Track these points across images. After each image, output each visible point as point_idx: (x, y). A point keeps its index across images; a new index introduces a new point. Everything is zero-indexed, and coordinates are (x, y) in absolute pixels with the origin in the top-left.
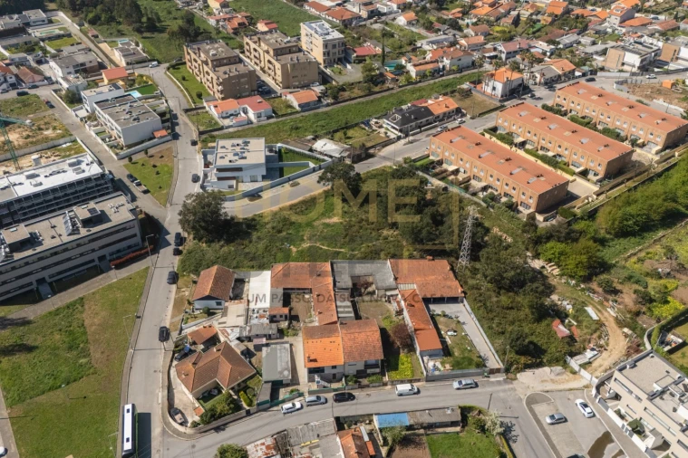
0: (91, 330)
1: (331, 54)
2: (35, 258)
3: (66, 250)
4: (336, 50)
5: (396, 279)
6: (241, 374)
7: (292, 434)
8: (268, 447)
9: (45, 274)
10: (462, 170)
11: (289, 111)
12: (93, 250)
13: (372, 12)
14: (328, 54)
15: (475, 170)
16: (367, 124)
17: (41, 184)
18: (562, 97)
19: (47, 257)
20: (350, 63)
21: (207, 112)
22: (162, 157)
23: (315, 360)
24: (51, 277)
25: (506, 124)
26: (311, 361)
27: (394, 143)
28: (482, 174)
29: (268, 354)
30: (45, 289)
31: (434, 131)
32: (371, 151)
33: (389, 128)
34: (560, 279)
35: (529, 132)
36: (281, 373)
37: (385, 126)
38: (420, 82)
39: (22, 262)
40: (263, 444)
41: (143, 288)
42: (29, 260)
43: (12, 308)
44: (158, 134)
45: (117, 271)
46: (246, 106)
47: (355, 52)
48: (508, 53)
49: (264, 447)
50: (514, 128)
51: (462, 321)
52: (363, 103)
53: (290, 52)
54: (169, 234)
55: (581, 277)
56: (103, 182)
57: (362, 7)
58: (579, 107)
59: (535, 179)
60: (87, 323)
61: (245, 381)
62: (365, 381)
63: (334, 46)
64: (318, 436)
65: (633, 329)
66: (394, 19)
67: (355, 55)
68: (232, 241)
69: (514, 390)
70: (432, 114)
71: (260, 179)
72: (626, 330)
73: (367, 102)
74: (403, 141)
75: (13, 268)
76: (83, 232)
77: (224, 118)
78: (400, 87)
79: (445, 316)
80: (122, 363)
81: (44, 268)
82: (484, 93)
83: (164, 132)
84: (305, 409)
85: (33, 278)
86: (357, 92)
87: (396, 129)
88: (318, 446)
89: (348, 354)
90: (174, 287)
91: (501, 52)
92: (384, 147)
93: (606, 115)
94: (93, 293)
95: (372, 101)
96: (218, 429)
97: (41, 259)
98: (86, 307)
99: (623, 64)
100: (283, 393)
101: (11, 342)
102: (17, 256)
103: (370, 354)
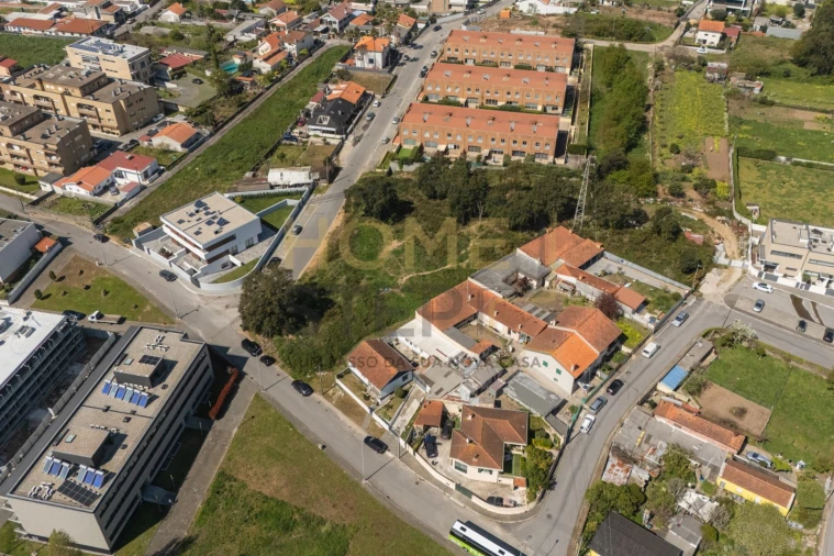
0: (284, 495)
1: (142, 76)
4: (146, 68)
6: (521, 422)
7: (621, 442)
8: (620, 465)
10: (451, 146)
11: (172, 156)
13: (117, 14)
14: (138, 76)
15: (471, 140)
16: (291, 137)
18: (453, 49)
20: (168, 81)
21: (63, 197)
22: (82, 272)
23: (577, 366)
25: (438, 89)
26: (575, 368)
27: (342, 147)
28: (480, 141)
31: (363, 123)
33: (318, 133)
35: (469, 90)
36: (550, 399)
37: (311, 133)
38: (282, 77)
40: (613, 466)
41: (282, 418)
44: (41, 248)
45: (222, 420)
46: (119, 168)
47: (167, 65)
48: (340, 22)
49: (617, 467)
50: (449, 90)
53: (100, 86)
54: (228, 349)
57: (101, 11)
58: (474, 54)
59: (535, 126)
60: (266, 492)
62: (613, 364)
63: (143, 64)
64: (640, 428)
65: (722, 215)
66: (156, 16)
67: (170, 69)
69: (710, 303)
70: (352, 104)
71: (256, 240)
72: (719, 218)
74: (348, 143)
76: (159, 392)
77: (99, 194)
78: (267, 89)
80: (371, 499)
82: (363, 69)
84: (598, 417)
86: (225, 109)
87: (332, 132)
88: (649, 437)
89: (596, 344)
90: (316, 395)
91: (330, 23)
92: (337, 155)
93: (506, 53)
94: (229, 459)
96: (550, 486)
98: (241, 477)
99: (450, 6)
103: (610, 334)
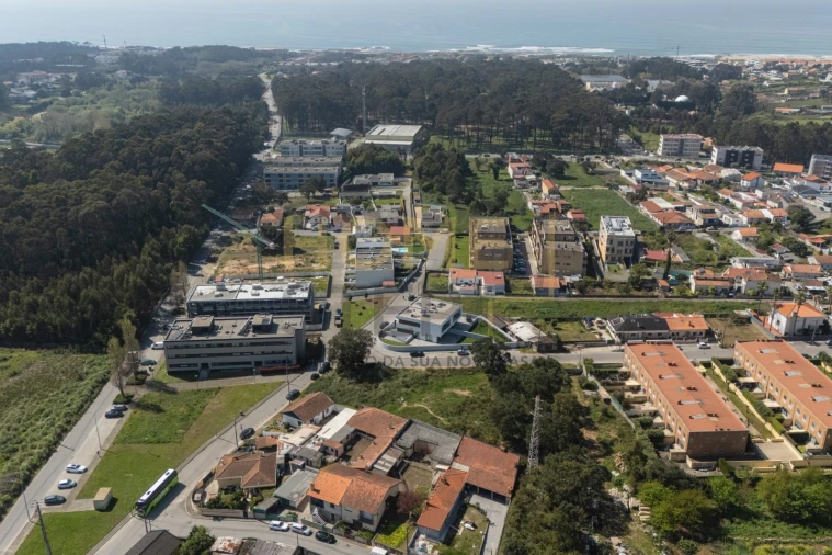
0: (206, 412)
1: (616, 251)
2: (205, 343)
3: (230, 345)
4: (623, 248)
5: (456, 455)
6: (262, 481)
7: (258, 546)
8: (231, 545)
9: (210, 361)
10: (642, 389)
11: (525, 292)
12: (252, 354)
13: (711, 221)
14: (613, 250)
15: (650, 391)
16: (590, 321)
17: (258, 295)
19: (214, 346)
21: (447, 277)
22: (376, 302)
23: (318, 492)
24: (214, 364)
25: (741, 358)
26: (315, 490)
27: (602, 346)
28: (654, 396)
29: (297, 475)
30: (204, 373)
32: (568, 347)
33: (610, 330)
34: (644, 527)
35: (760, 373)
36: (292, 494)
37: (607, 328)
38: (696, 297)
39: (194, 343)
40: (229, 541)
41: (266, 395)
42: (200, 343)
43: (175, 379)
44: (385, 283)
47: (646, 254)
49: (229, 544)
50: (747, 364)
51: (492, 522)
52: (609, 302)
53: (565, 240)
54: (322, 362)
55: (666, 531)
56: (304, 306)
57: (700, 214)
59: (705, 416)
60: (208, 406)
61: (262, 489)
62: (354, 533)
63: (620, 244)
66: (730, 233)
67: (645, 257)
68: (361, 382)
70: (667, 328)
71: (435, 340)
73: (614, 304)
74: (615, 347)
75: (187, 347)
76: (251, 335)
77: (458, 284)
78: (667, 297)
79: (478, 509)
81: (210, 355)
83: (392, 283)
84: (290, 533)
85: (199, 361)
86: (614, 291)
87: (614, 333)
89: (348, 497)
90: (288, 403)
92: (587, 346)
94: (230, 388)
95: (621, 303)
96: (216, 518)
97: (209, 346)
98: (219, 395)
100: (285, 513)
101: (154, 401)
102: (194, 338)
103: (366, 506)
